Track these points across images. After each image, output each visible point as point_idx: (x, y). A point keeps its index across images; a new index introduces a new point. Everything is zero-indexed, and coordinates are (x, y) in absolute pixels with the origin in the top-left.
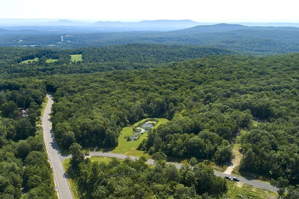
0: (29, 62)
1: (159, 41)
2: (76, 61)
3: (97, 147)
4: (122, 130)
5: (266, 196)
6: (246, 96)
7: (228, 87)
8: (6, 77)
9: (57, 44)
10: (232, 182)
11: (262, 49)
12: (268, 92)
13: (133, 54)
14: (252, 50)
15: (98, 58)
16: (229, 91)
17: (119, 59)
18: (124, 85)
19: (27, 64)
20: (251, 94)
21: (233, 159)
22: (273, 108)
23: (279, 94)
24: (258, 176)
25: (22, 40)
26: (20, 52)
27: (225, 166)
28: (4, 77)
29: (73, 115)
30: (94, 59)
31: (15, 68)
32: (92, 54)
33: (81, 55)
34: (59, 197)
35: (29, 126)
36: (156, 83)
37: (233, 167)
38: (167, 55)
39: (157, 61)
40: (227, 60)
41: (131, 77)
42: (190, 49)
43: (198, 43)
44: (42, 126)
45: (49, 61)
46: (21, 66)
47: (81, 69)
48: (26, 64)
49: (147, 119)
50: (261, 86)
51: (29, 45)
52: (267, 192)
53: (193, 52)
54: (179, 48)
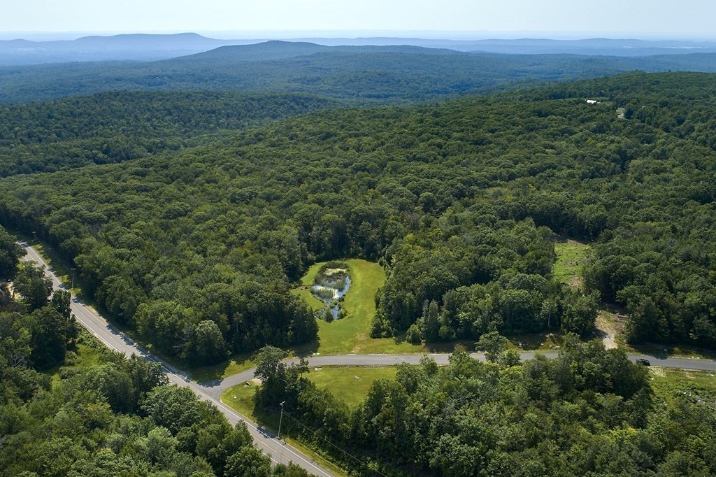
11: (377, 93)
15: (41, 132)
32: (18, 122)
37: (612, 339)
42: (244, 98)
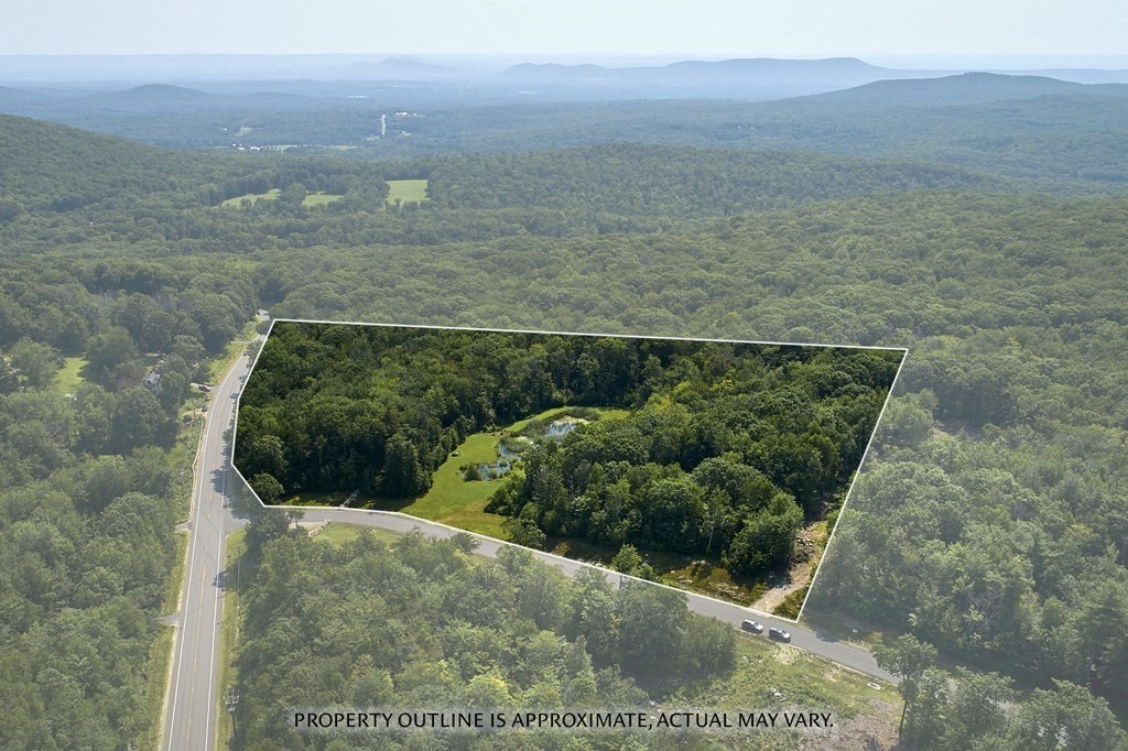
0: (243, 203)
1: (721, 138)
2: (402, 204)
3: (354, 495)
4: (462, 441)
5: (866, 701)
6: (939, 342)
7: (880, 307)
8: (155, 250)
9: (365, 143)
10: (761, 644)
11: (1118, 172)
12: (1030, 331)
13: (607, 182)
14: (1075, 175)
15: (481, 194)
16: (879, 322)
17: (553, 199)
18: (517, 287)
19: (238, 208)
20: (963, 335)
21: (799, 562)
22: (1019, 388)
23: (1070, 337)
24: (868, 630)
25: (248, 129)
26: (223, 167)
27: (758, 586)
28: (150, 251)
29: (310, 382)
30: (464, 197)
31: (191, 223)
32: (461, 178)
33: (424, 183)
34: (174, 646)
35: (155, 411)
36: (629, 284)
37: (789, 592)
38: (732, 186)
39: (691, 210)
40: (939, 208)
41: (551, 263)
42: (825, 166)
43: (867, 146)
44: (205, 415)
45: (310, 201)
46: (216, 215)
47: (410, 231)
48: (234, 209)
49: (565, 409)
50: (1009, 306)
51: (271, 144)
52: (878, 688)
53: (832, 178)
54: (783, 164)
